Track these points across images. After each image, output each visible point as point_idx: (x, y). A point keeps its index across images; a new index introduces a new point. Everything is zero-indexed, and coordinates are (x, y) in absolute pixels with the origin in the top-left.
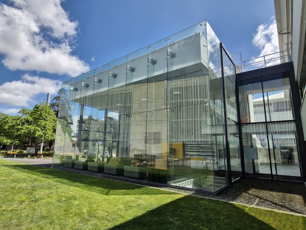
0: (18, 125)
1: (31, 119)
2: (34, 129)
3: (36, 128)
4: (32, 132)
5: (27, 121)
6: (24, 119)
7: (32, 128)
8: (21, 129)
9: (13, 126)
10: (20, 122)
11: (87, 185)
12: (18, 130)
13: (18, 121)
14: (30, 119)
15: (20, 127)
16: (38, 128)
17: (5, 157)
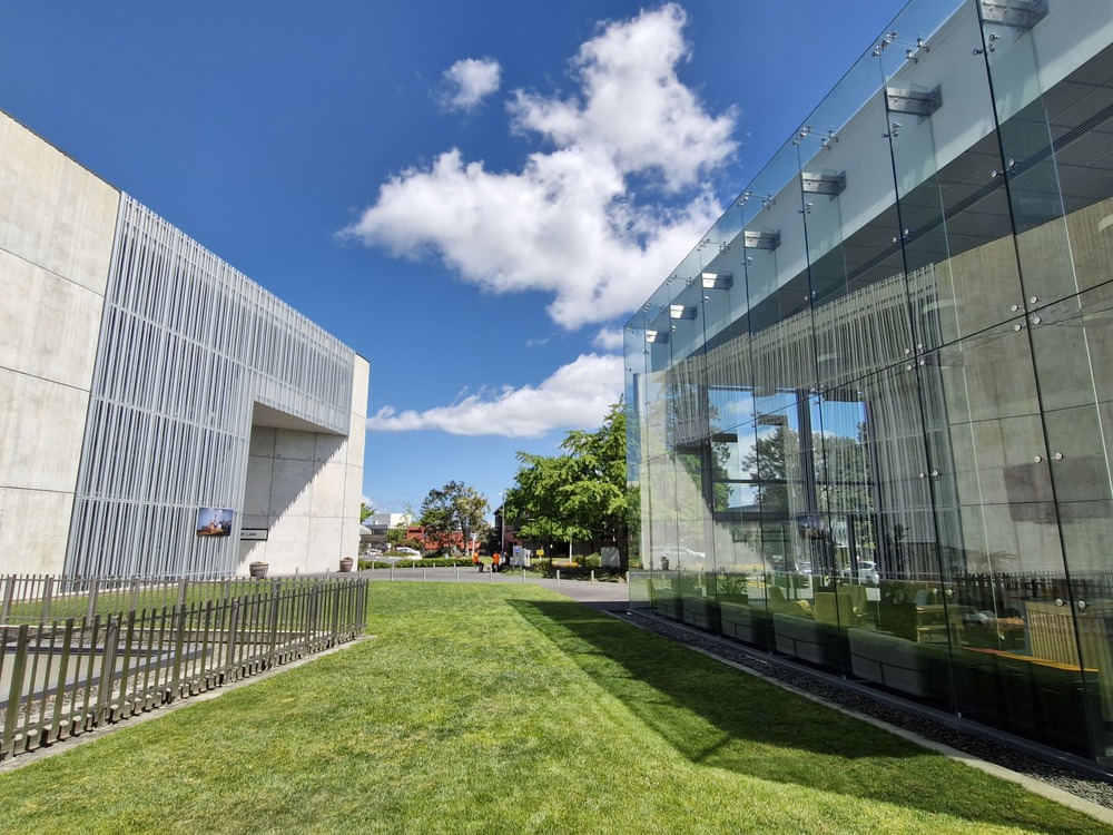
0: (565, 482)
1: (594, 462)
2: (604, 492)
3: (606, 486)
4: (599, 499)
5: (585, 469)
6: (577, 462)
7: (597, 486)
8: (573, 493)
9: (553, 487)
10: (567, 474)
11: (668, 698)
12: (567, 496)
13: (564, 471)
14: (591, 460)
15: (569, 488)
16: (613, 486)
17: (545, 577)
